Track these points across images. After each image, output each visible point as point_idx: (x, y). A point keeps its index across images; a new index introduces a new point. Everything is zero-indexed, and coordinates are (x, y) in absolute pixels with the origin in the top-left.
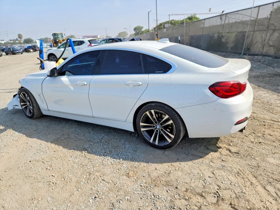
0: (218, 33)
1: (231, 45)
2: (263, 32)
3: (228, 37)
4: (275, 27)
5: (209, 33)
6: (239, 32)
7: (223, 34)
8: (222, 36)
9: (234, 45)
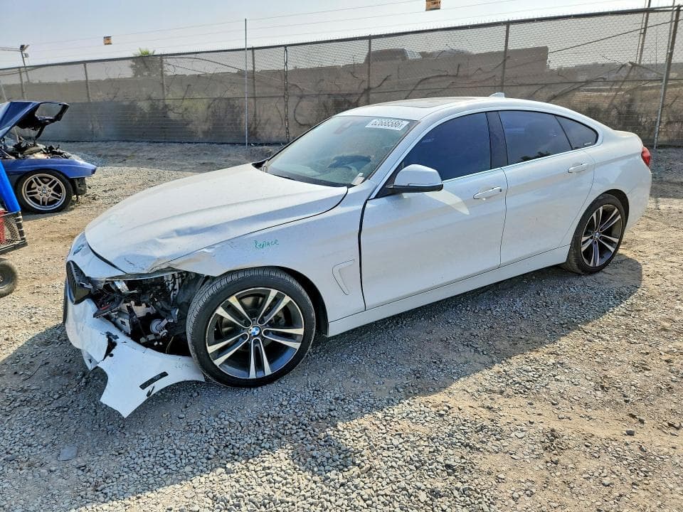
0: (149, 98)
1: (201, 127)
2: (277, 99)
3: (186, 109)
4: (302, 90)
5: (116, 99)
6: (215, 99)
7: (167, 102)
8: (166, 106)
9: (211, 127)
